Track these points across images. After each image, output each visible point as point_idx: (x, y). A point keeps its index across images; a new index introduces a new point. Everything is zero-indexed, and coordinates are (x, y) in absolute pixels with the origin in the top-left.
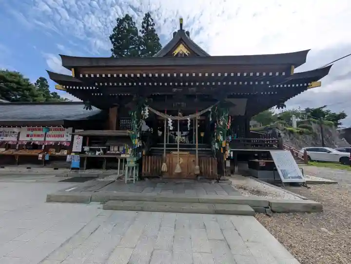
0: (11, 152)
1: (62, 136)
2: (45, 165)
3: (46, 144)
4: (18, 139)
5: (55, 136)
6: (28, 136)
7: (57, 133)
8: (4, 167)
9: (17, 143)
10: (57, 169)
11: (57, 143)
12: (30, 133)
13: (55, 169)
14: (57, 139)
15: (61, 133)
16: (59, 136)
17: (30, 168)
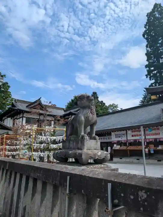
0: (124, 148)
1: (159, 134)
2: (149, 158)
3: (148, 141)
4: (127, 139)
5: (152, 135)
6: (133, 136)
7: (154, 132)
8: (122, 159)
9: (127, 141)
10: (160, 161)
11: (156, 139)
12: (134, 134)
13: (158, 161)
14: (155, 137)
15: (157, 132)
16: (156, 134)
17: (139, 159)
